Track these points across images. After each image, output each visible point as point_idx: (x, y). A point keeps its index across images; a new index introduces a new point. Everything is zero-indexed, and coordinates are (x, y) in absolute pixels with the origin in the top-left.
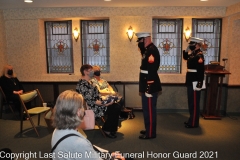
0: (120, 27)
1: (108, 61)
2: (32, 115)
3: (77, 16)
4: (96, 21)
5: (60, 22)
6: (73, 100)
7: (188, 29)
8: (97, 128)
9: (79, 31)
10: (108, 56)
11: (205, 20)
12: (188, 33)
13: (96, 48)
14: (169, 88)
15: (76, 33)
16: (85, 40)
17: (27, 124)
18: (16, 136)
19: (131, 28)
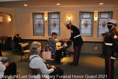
0: (65, 16)
1: (60, 31)
2: (26, 53)
3: (46, 11)
4: (55, 13)
5: (39, 13)
6: (36, 44)
7: (96, 16)
8: (52, 59)
9: (47, 17)
10: (60, 28)
11: (105, 12)
12: (96, 19)
13: (55, 25)
14: (87, 43)
15: (46, 18)
16: (50, 21)
17: (24, 57)
18: (19, 62)
19: (69, 16)
